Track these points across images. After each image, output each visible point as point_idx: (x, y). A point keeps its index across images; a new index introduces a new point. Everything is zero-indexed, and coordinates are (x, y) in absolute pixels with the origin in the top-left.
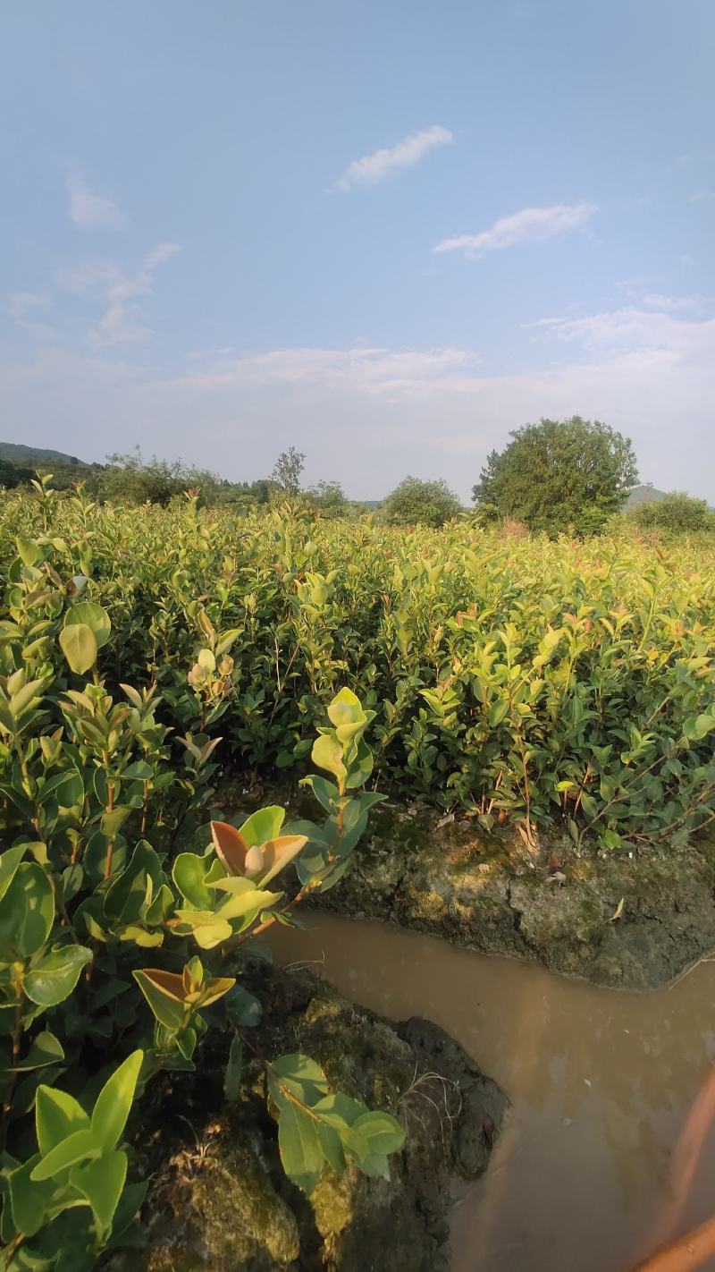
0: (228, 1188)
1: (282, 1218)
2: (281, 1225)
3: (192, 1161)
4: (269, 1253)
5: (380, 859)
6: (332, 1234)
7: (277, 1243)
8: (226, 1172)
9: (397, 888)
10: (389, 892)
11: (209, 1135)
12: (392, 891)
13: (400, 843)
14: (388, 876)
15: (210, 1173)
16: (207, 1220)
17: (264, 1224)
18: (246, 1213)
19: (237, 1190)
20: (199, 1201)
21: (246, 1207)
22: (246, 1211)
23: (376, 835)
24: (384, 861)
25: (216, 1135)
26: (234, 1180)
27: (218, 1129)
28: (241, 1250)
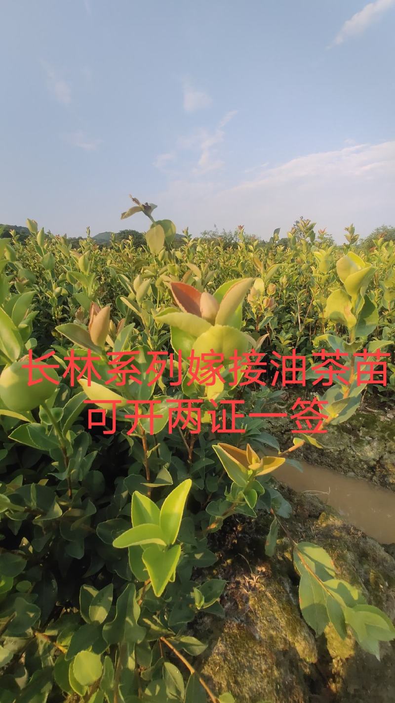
0: (271, 605)
1: (306, 635)
2: (305, 639)
3: (249, 582)
4: (298, 653)
5: (366, 442)
6: (339, 658)
7: (302, 649)
8: (269, 594)
9: (378, 462)
10: (373, 463)
11: (258, 572)
12: (375, 463)
13: (381, 434)
14: (372, 453)
15: (260, 592)
16: (258, 618)
17: (294, 633)
18: (283, 623)
19: (276, 608)
20: (253, 606)
21: (283, 619)
22: (282, 621)
23: (363, 427)
24: (369, 443)
25: (263, 573)
26: (275, 601)
27: (264, 569)
28: (279, 643)
